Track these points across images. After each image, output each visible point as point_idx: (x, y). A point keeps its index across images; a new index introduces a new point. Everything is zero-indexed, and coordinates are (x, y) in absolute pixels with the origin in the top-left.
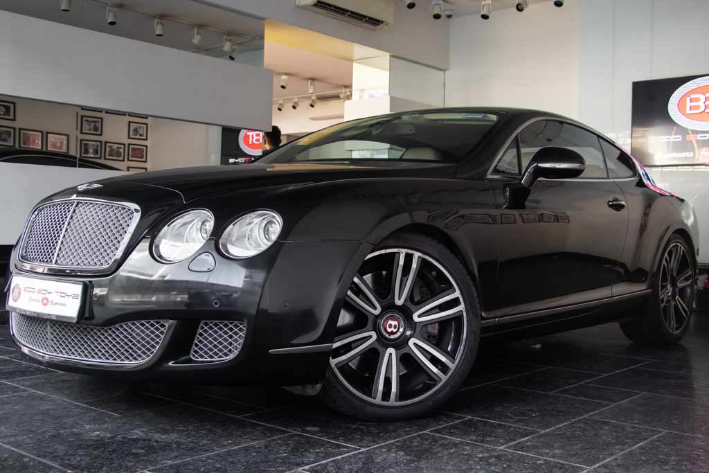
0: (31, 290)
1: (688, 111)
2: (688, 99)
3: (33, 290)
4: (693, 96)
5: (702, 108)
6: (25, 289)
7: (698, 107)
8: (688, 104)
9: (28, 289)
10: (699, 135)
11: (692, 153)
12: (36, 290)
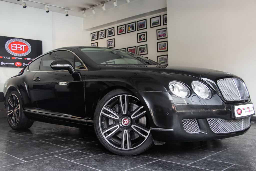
0: (245, 109)
1: (12, 49)
2: (12, 45)
3: (246, 109)
4: (13, 44)
5: (17, 49)
6: (243, 109)
7: (15, 48)
8: (12, 47)
9: (244, 109)
10: (16, 58)
11: (14, 63)
12: (247, 108)
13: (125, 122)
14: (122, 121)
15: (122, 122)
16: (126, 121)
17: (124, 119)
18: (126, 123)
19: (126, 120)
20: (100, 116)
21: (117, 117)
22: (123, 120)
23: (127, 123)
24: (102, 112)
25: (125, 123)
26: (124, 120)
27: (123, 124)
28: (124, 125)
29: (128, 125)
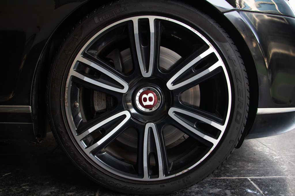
13: (145, 100)
14: (137, 98)
15: (137, 102)
16: (151, 99)
17: (141, 91)
18: (148, 103)
19: (151, 95)
20: (67, 86)
21: (122, 87)
22: (138, 94)
23: (152, 103)
24: (73, 72)
25: (145, 104)
26: (144, 96)
27: (140, 107)
28: (143, 109)
29: (154, 109)
